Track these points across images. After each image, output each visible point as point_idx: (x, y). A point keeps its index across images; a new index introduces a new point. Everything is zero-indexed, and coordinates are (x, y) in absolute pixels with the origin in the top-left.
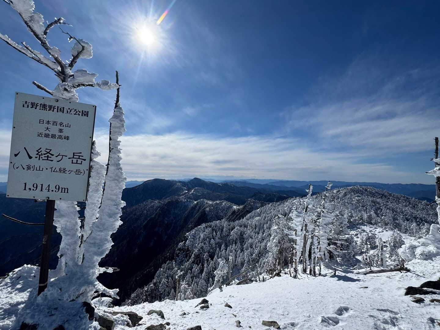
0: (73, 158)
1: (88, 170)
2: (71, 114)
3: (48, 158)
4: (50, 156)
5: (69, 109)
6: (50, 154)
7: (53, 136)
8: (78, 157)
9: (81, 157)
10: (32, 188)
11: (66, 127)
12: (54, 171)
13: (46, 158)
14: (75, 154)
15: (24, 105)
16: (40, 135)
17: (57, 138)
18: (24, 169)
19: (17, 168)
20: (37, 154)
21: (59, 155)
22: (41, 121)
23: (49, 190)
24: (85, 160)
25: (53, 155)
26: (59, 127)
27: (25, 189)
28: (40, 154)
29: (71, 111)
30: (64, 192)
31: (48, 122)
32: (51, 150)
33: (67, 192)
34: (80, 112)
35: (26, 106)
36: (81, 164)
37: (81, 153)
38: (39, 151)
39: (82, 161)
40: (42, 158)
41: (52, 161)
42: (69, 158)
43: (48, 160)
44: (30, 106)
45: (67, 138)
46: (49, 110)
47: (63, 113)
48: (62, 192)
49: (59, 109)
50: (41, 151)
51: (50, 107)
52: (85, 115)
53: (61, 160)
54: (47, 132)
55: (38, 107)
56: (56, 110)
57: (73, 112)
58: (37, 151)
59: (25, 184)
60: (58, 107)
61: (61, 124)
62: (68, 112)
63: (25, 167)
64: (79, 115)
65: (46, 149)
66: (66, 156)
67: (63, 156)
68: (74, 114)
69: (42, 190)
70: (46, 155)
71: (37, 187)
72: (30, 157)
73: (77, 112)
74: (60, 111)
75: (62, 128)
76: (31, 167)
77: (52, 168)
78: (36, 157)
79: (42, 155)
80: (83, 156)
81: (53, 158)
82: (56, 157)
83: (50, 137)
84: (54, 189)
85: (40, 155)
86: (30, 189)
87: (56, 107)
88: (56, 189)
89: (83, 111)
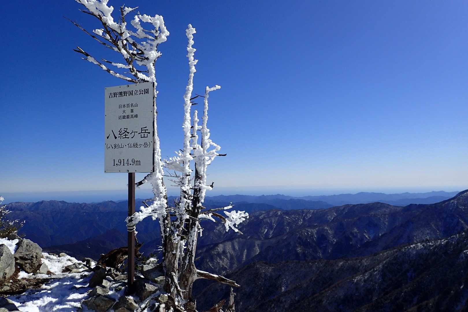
0: (142, 133)
1: (152, 142)
2: (138, 94)
3: (126, 136)
4: (127, 134)
5: (136, 91)
6: (127, 132)
7: (128, 117)
8: (144, 131)
9: (146, 131)
10: (118, 163)
11: (135, 106)
12: (130, 147)
13: (125, 137)
14: (142, 129)
15: (110, 96)
16: (120, 118)
17: (130, 118)
18: (113, 148)
19: (109, 148)
20: (119, 134)
21: (132, 132)
22: (120, 107)
23: (128, 164)
24: (149, 133)
25: (128, 133)
26: (131, 108)
27: (114, 165)
28: (121, 133)
29: (137, 92)
30: (138, 165)
31: (124, 105)
32: (127, 129)
33: (140, 165)
34: (143, 91)
35: (111, 97)
36: (147, 137)
37: (146, 127)
38: (120, 131)
39: (147, 135)
40: (122, 137)
41: (128, 138)
42: (139, 133)
43: (126, 138)
44: (113, 96)
45: (136, 116)
46: (124, 96)
47: (132, 95)
48: (136, 165)
49: (130, 92)
50: (122, 131)
51: (125, 92)
52: (146, 92)
53: (134, 136)
54: (124, 114)
55: (118, 96)
56: (128, 94)
57: (138, 93)
58: (119, 132)
59: (114, 160)
60: (129, 91)
61: (132, 105)
62: (135, 94)
63: (113, 146)
64: (142, 93)
65: (124, 129)
66: (137, 132)
67: (135, 132)
68: (140, 94)
69: (124, 165)
70: (125, 134)
71: (121, 162)
72: (116, 138)
73: (141, 91)
74: (131, 94)
75: (132, 108)
76: (117, 146)
77: (129, 144)
78: (119, 137)
79: (122, 134)
80: (147, 130)
81: (129, 135)
82: (131, 134)
83: (126, 118)
84: (131, 163)
85: (121, 135)
86: (117, 164)
87: (128, 92)
88: (132, 162)
89: (144, 89)
